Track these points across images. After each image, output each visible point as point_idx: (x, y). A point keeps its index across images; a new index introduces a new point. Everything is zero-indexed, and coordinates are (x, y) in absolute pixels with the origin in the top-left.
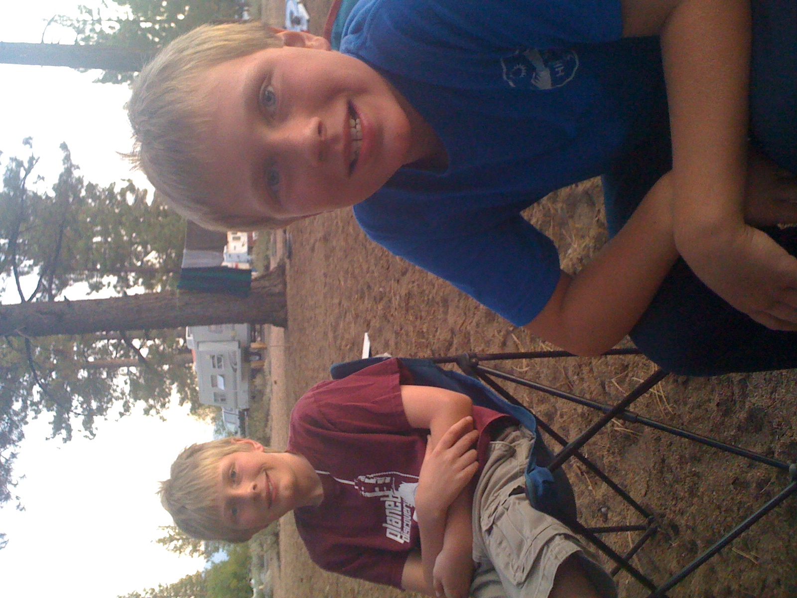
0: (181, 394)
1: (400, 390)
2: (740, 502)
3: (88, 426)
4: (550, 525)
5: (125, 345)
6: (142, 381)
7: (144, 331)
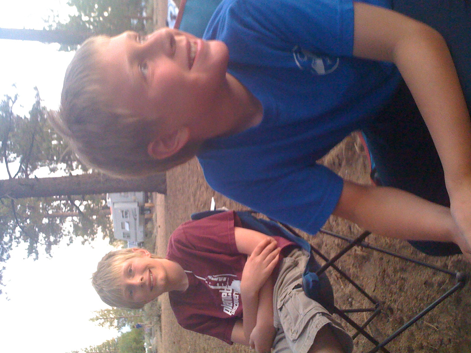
0: (104, 233)
1: (234, 230)
2: (428, 295)
3: (49, 251)
4: (315, 307)
5: (70, 204)
6: (80, 225)
7: (82, 196)
